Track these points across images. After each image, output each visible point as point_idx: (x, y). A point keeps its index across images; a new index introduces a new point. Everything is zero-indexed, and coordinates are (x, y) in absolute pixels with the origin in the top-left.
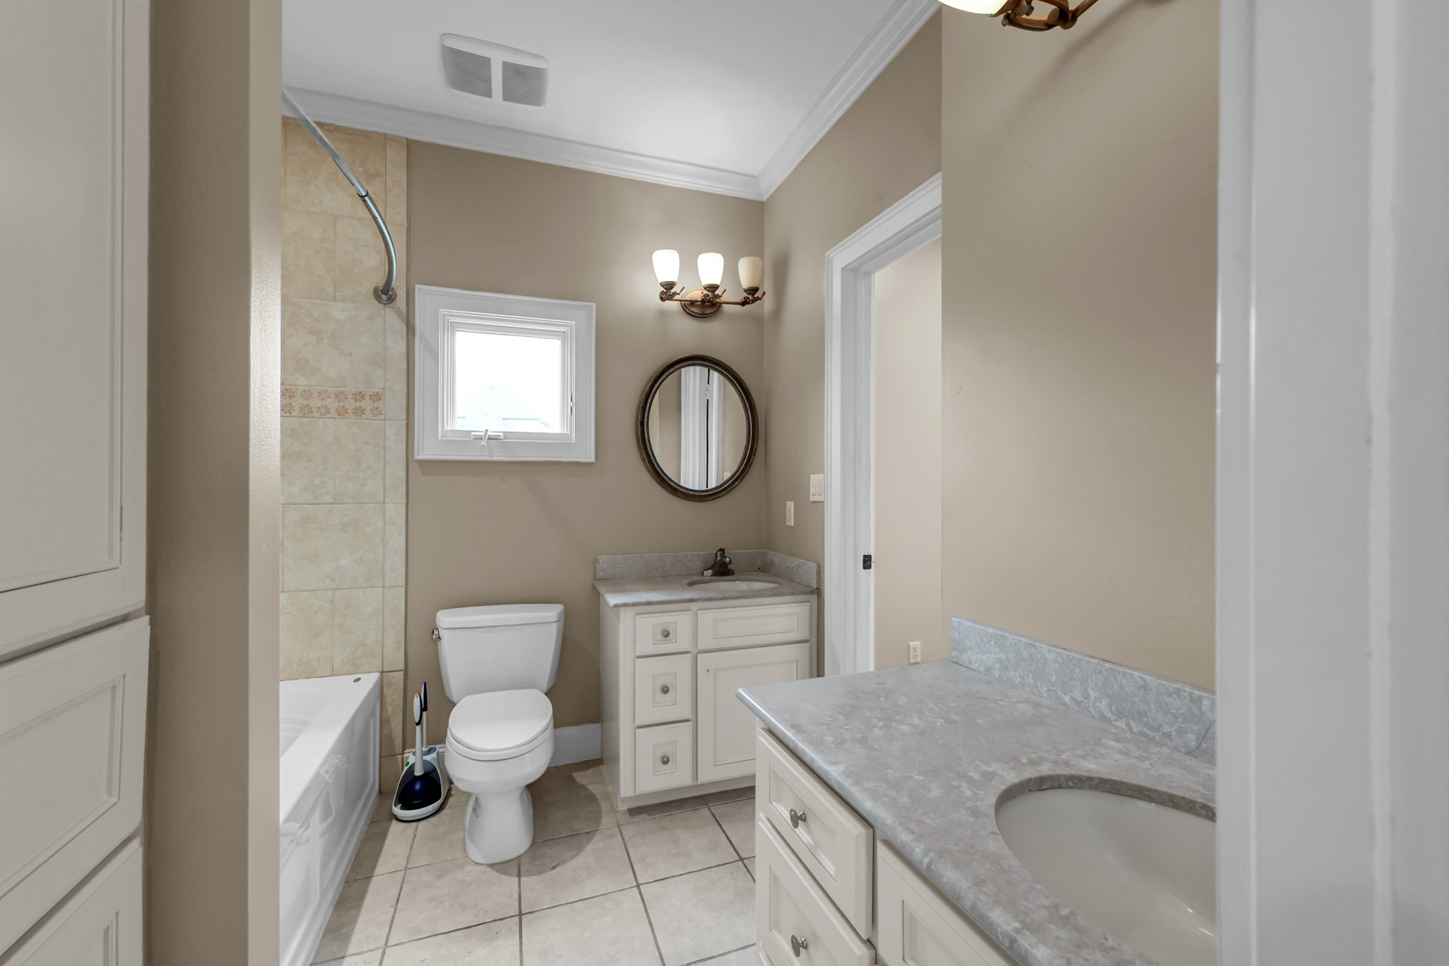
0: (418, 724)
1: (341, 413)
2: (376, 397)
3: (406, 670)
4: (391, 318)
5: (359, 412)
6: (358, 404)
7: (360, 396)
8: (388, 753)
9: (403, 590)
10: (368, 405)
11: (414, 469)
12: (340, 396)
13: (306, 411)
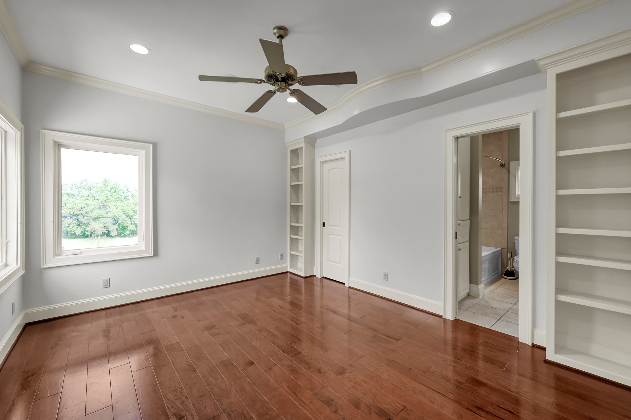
0: (509, 259)
1: (493, 192)
2: (501, 188)
3: (507, 249)
4: (504, 170)
5: (497, 191)
6: (497, 190)
7: (497, 188)
8: (503, 266)
9: (507, 231)
10: (499, 190)
11: (510, 204)
12: (493, 188)
13: (486, 192)
